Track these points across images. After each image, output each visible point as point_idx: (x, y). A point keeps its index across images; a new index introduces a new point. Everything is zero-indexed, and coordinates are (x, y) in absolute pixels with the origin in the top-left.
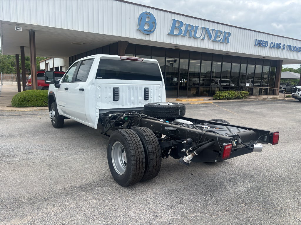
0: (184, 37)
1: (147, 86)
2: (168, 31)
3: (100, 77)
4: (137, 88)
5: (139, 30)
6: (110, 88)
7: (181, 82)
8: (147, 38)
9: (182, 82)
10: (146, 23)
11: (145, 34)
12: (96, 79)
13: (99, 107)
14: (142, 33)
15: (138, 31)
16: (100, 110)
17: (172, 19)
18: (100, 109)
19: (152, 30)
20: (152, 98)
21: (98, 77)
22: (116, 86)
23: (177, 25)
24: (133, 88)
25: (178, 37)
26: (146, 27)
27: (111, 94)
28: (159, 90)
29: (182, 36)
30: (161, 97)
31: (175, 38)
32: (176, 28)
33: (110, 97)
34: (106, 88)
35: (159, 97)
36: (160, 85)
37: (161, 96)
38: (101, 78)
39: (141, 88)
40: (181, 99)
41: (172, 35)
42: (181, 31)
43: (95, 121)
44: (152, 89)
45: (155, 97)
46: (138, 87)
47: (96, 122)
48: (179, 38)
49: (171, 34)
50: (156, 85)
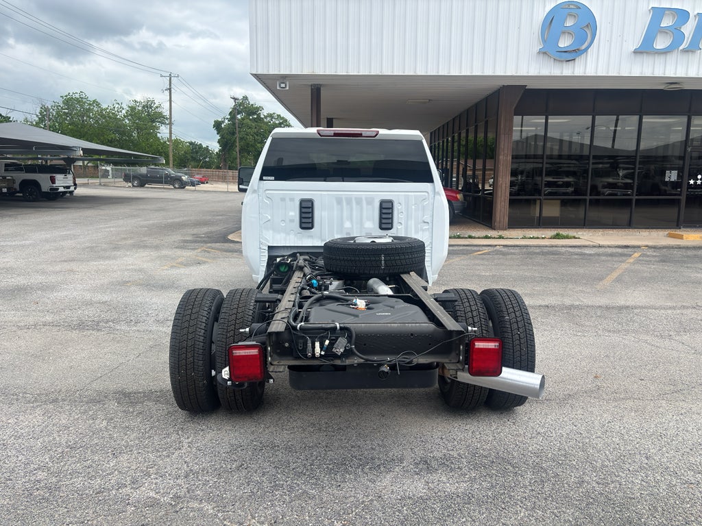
0: (693, 52)
1: (387, 196)
2: (635, 42)
3: (269, 178)
4: (359, 201)
5: (543, 53)
6: (292, 200)
7: (692, 182)
8: (567, 70)
9: (695, 183)
10: (564, 33)
11: (562, 61)
12: (262, 182)
13: (268, 241)
14: (552, 60)
15: (541, 55)
16: (270, 248)
17: (650, 8)
18: (270, 245)
19: (583, 47)
20: (403, 226)
21: (264, 178)
22: (307, 195)
23: (667, 22)
24: (349, 201)
25: (669, 56)
26: (565, 42)
27: (295, 214)
28: (424, 207)
29: (685, 51)
30: (430, 224)
31: (659, 60)
32: (664, 31)
33: (292, 221)
34: (283, 200)
35: (425, 222)
36: (426, 194)
37: (428, 220)
38: (273, 178)
39: (370, 202)
40: (680, 233)
41: (647, 53)
42: (678, 37)
43: (259, 271)
44: (403, 203)
45: (412, 223)
46: (361, 199)
47: (260, 273)
48: (672, 58)
49: (645, 49)
50: (413, 194)
